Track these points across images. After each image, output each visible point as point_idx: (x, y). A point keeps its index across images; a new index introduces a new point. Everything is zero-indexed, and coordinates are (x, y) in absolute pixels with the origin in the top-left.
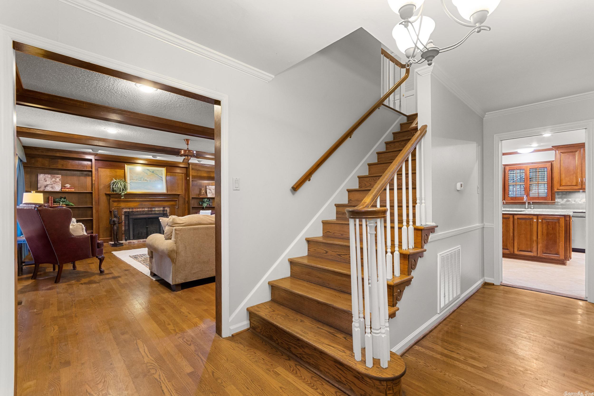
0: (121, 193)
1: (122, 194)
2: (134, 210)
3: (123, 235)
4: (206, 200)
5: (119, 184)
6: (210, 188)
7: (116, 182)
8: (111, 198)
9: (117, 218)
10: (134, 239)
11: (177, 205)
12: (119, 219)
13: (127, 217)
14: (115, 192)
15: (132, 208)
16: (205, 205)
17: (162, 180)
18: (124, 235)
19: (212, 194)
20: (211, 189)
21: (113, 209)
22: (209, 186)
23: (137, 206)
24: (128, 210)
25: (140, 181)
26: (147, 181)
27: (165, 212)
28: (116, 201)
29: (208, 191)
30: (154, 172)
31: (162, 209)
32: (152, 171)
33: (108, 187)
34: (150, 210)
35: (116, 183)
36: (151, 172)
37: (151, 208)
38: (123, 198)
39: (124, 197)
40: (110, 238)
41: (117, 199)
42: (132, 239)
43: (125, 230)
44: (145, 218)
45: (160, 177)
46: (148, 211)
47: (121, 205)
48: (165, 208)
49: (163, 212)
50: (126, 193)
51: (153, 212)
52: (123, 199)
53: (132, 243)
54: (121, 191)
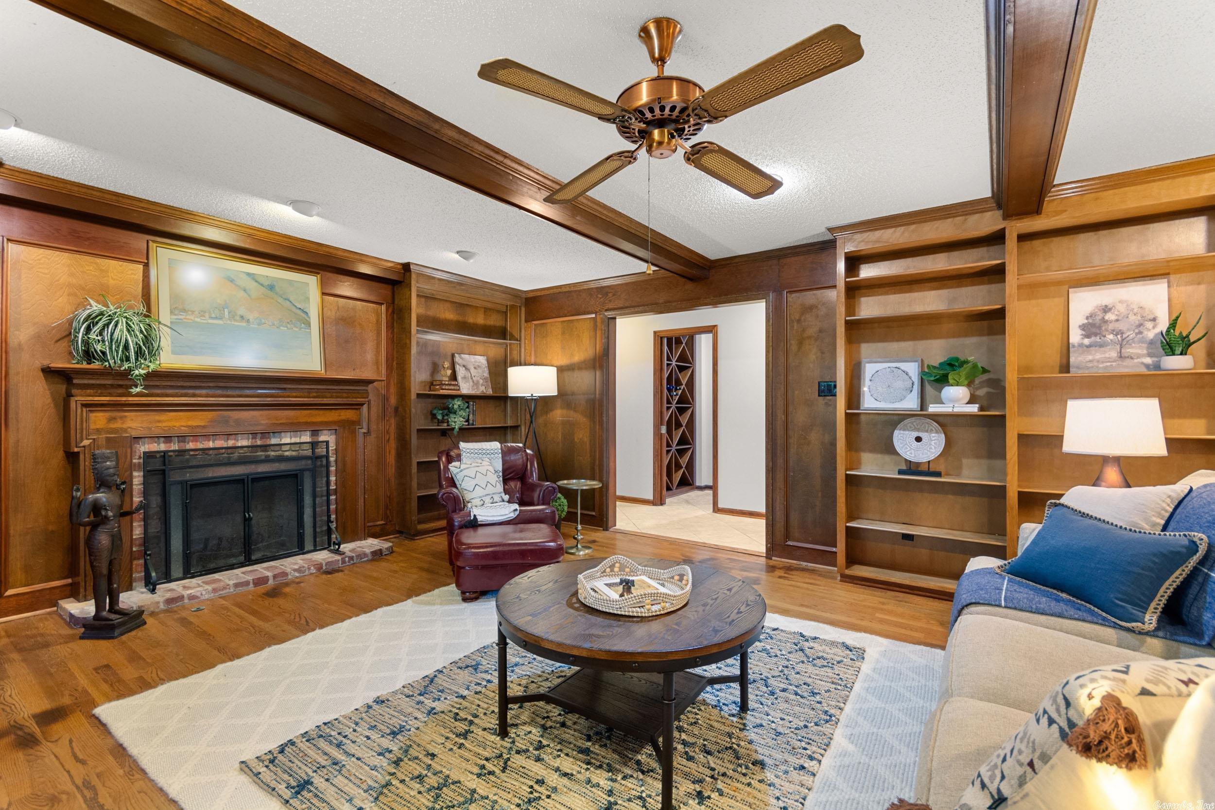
0: (130, 370)
1: (137, 372)
2: (191, 445)
3: (135, 562)
4: (457, 403)
5: (122, 326)
6: (465, 363)
7: (102, 314)
8: (74, 391)
9: (114, 488)
10: (188, 574)
11: (365, 425)
12: (123, 491)
13: (155, 480)
14: (96, 365)
15: (182, 438)
16: (457, 422)
17: (308, 324)
18: (142, 561)
19: (471, 383)
20: (469, 367)
21: (86, 442)
22: (462, 355)
23: (204, 427)
24: (163, 447)
25: (216, 318)
26: (248, 321)
27: (321, 451)
28: (102, 405)
29: (461, 372)
30: (277, 289)
31: (306, 438)
32: (266, 283)
33: (59, 336)
34: (259, 442)
35: (104, 320)
36: (262, 285)
37: (265, 434)
38: (138, 389)
39: (146, 387)
40: (70, 581)
41: (111, 395)
42: (181, 575)
43: (146, 540)
44: (239, 481)
45: (299, 312)
46: (253, 447)
47: (125, 426)
48: (318, 435)
49: (313, 452)
50: (152, 367)
51: (273, 453)
52: (138, 395)
53: (186, 601)
54: (128, 359)
